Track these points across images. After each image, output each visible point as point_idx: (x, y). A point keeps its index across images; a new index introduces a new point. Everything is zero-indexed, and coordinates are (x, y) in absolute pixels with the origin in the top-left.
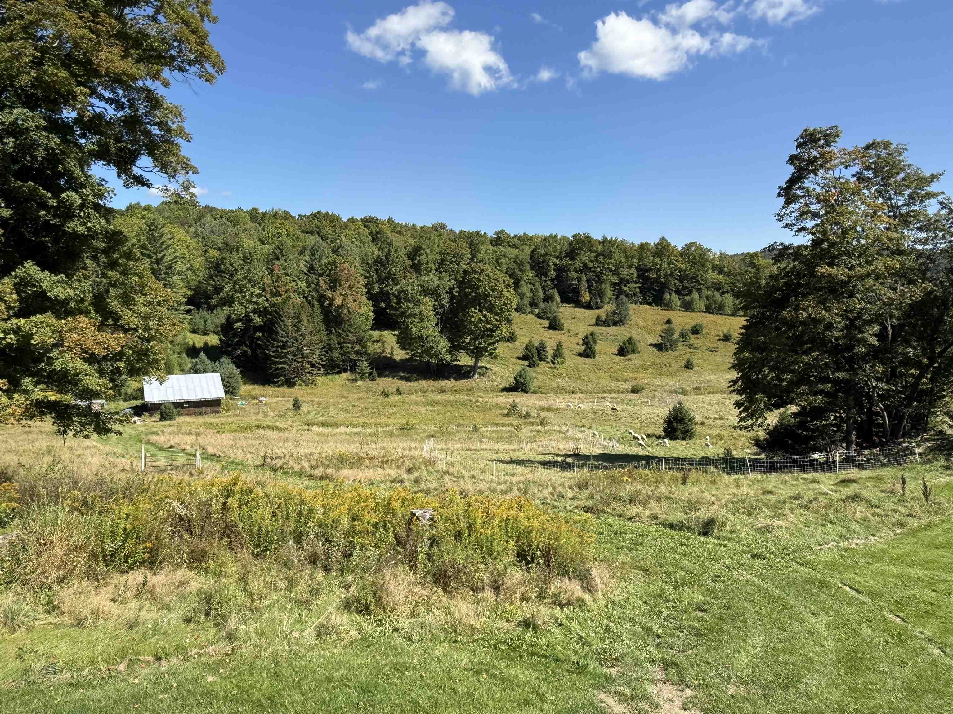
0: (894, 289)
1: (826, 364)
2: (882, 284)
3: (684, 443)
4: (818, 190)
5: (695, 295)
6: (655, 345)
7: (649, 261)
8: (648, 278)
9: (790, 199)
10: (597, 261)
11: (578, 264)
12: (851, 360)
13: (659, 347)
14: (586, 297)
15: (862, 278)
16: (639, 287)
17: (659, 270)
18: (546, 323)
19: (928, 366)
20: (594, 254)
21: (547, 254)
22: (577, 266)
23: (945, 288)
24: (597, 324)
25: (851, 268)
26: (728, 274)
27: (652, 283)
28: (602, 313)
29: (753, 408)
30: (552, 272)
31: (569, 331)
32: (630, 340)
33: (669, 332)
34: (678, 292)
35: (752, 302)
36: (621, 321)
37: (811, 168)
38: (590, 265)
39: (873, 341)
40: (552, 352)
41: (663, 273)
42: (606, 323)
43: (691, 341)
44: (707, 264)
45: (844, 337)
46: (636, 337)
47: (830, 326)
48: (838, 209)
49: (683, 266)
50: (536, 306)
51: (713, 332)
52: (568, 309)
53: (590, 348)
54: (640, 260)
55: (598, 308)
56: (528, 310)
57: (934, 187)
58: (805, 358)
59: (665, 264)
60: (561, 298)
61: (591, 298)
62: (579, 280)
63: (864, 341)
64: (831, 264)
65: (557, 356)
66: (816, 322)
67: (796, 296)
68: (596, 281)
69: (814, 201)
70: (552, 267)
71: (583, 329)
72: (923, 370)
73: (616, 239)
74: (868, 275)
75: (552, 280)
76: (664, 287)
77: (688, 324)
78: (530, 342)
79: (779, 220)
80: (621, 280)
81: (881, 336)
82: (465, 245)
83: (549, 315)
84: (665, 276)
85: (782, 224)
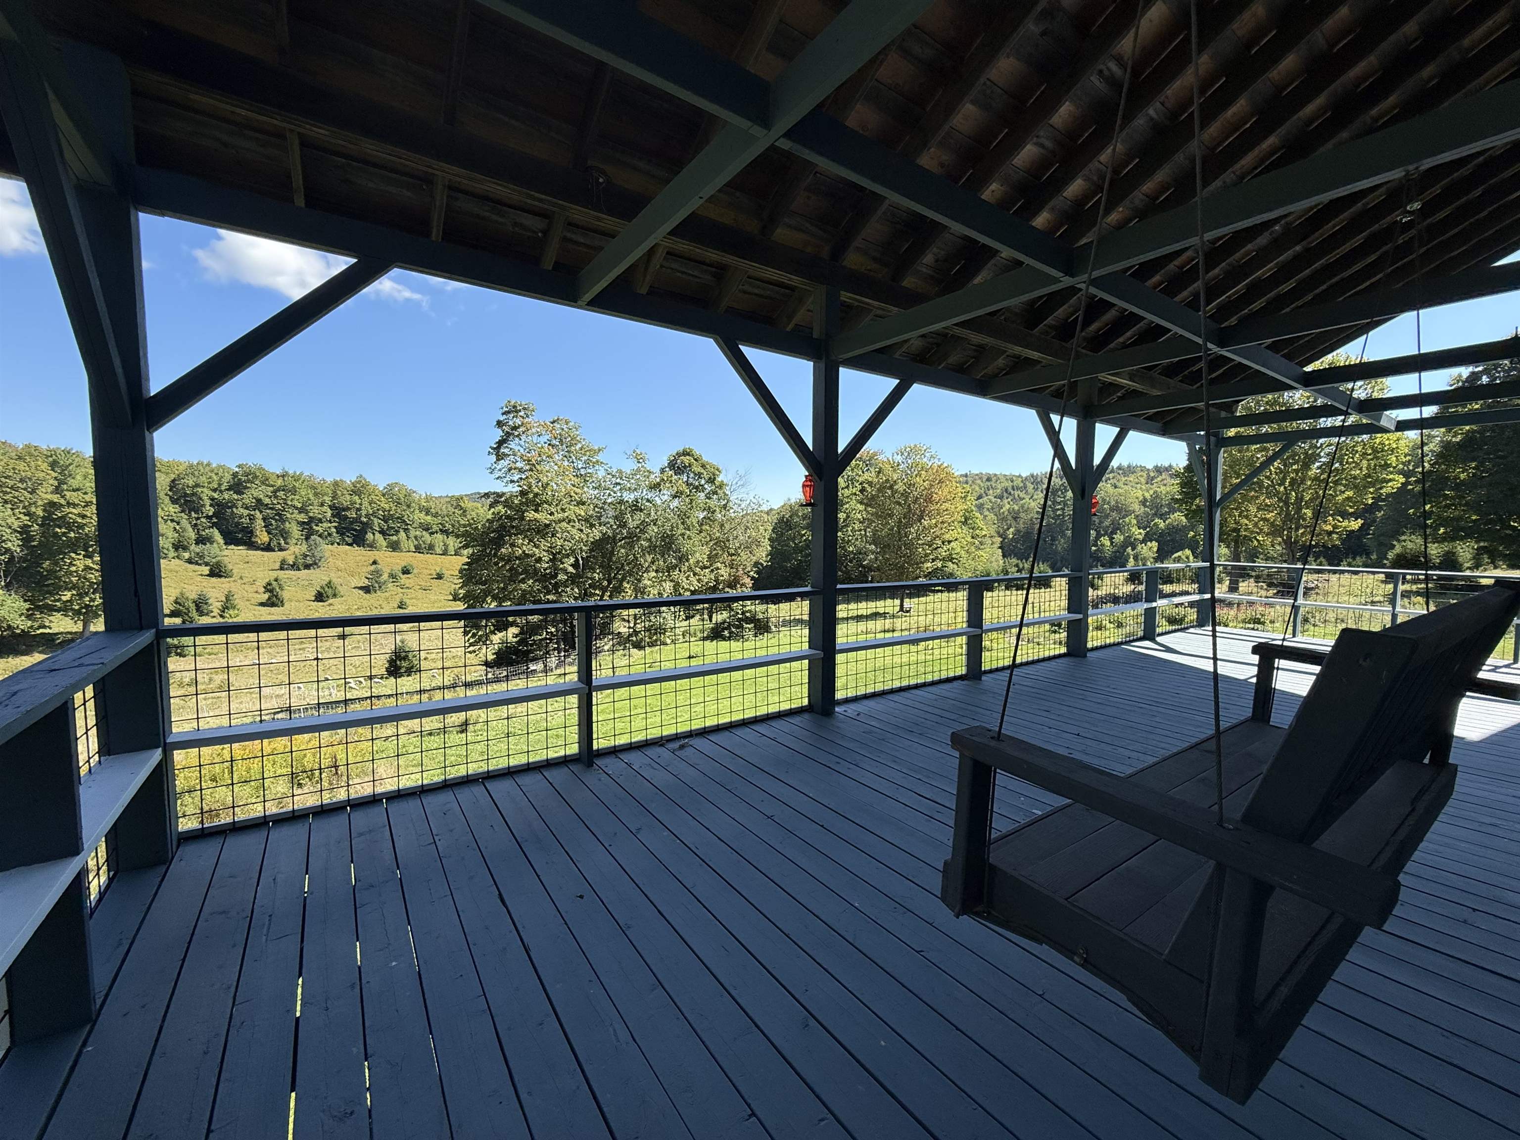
0: (581, 531)
1: (538, 590)
2: (573, 527)
3: (410, 678)
4: (522, 450)
5: (402, 534)
6: (361, 588)
7: (345, 500)
8: (346, 517)
9: (500, 457)
10: (276, 497)
11: (248, 498)
12: (556, 586)
13: (367, 589)
14: (263, 537)
15: (560, 521)
16: (335, 527)
17: (359, 510)
18: (206, 570)
19: (608, 586)
20: (271, 489)
21: (197, 485)
22: (247, 501)
23: (614, 530)
24: (282, 569)
25: (552, 514)
26: (436, 515)
27: (352, 523)
28: (289, 556)
29: (480, 633)
30: (208, 508)
31: (241, 578)
32: (329, 584)
33: (378, 573)
34: (382, 532)
35: (470, 542)
36: (316, 564)
37: (516, 433)
38: (267, 501)
39: (571, 569)
40: (219, 605)
41: (364, 513)
42: (294, 567)
43: (402, 582)
44: (413, 505)
45: (550, 568)
46: (336, 581)
47: (539, 560)
48: (538, 467)
49: (387, 507)
50: (185, 548)
51: (425, 571)
52: (237, 552)
53: (276, 596)
54: (334, 498)
55: (281, 549)
56: (172, 553)
57: (600, 457)
58: (523, 586)
59: (366, 504)
60: (224, 539)
61: (271, 539)
62: (252, 518)
63: (565, 571)
64: (536, 511)
65: (227, 608)
66: (528, 556)
67: (510, 536)
68: (276, 520)
69: (519, 459)
70: (208, 502)
71: (264, 576)
72: (604, 590)
73: (301, 474)
74: (564, 520)
75: (208, 517)
76: (366, 527)
77: (397, 564)
78: (182, 594)
79: (491, 473)
80: (311, 519)
81: (575, 565)
82: (44, 466)
83: (207, 559)
84: (367, 516)
85: (493, 476)
